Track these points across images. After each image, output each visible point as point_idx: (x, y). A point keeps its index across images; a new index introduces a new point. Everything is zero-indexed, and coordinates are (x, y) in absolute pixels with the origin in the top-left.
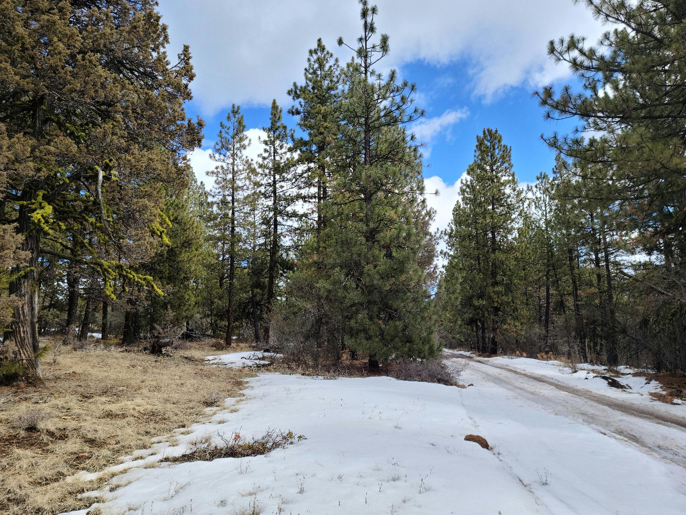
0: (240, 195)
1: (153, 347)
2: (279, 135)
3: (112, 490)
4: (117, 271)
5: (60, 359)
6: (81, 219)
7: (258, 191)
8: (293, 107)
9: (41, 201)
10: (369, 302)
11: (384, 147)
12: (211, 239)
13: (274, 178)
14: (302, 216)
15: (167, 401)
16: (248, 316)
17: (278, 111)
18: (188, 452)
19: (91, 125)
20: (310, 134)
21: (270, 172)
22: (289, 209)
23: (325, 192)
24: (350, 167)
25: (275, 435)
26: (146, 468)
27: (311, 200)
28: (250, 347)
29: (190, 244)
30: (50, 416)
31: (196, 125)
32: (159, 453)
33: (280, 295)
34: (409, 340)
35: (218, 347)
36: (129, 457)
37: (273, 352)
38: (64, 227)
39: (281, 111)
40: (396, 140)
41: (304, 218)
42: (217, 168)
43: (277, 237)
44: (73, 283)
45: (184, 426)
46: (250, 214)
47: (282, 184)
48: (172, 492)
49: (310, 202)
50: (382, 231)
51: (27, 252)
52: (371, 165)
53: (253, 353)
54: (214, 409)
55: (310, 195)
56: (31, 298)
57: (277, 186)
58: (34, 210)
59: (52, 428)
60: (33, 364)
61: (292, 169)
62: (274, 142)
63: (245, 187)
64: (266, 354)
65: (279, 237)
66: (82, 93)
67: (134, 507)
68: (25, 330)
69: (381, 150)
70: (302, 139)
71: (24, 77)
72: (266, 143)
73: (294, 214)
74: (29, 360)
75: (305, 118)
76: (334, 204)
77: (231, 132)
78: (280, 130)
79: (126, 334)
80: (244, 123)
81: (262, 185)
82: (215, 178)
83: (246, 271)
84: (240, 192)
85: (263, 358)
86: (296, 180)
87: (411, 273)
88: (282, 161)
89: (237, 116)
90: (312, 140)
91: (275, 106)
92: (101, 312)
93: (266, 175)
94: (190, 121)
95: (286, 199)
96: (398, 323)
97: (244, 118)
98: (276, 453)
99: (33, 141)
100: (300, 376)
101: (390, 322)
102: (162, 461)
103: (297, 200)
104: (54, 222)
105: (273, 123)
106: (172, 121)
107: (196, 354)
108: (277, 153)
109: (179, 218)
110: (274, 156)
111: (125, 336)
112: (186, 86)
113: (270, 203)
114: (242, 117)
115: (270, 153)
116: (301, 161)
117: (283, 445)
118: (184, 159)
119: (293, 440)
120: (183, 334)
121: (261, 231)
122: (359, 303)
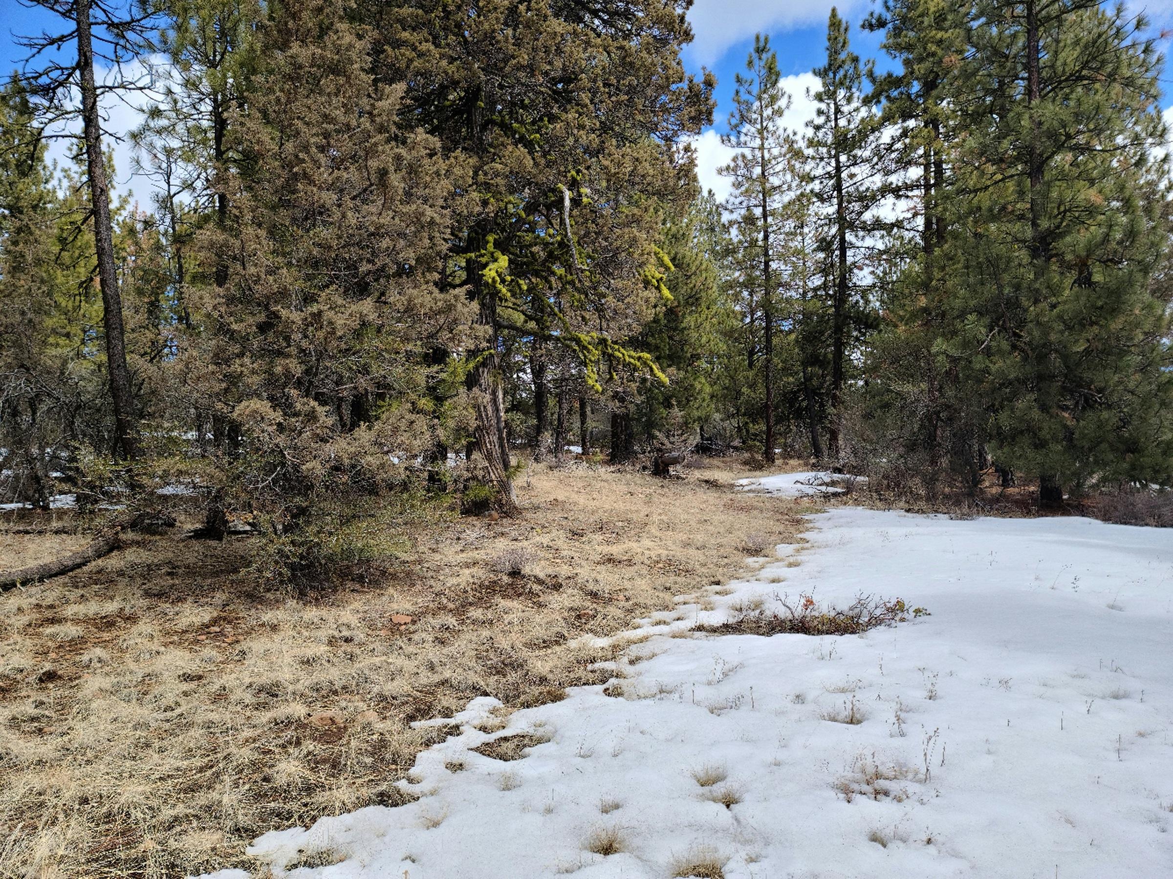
0: (776, 202)
1: (656, 464)
2: (845, 76)
3: (632, 662)
4: (600, 348)
5: (533, 481)
6: (544, 273)
7: (808, 191)
8: (872, 14)
9: (492, 249)
10: (1041, 377)
11: (1070, 57)
12: (731, 287)
13: (838, 162)
14: (893, 225)
15: (686, 545)
16: (798, 414)
17: (842, 30)
18: (732, 621)
19: (546, 119)
20: (907, 63)
21: (829, 152)
22: (867, 216)
23: (939, 172)
24: (991, 113)
25: (872, 605)
26: (674, 637)
27: (910, 194)
28: (806, 464)
29: (697, 299)
30: (535, 558)
31: (702, 86)
32: (688, 617)
33: (854, 377)
34: (1133, 447)
35: (755, 466)
36: (646, 620)
37: (849, 472)
38: (525, 287)
39: (846, 30)
40: (1100, 36)
41: (895, 230)
42: (735, 159)
43: (846, 272)
44: (538, 373)
45: (718, 583)
46: (795, 234)
47: (854, 170)
48: (719, 675)
49: (907, 197)
50: (1067, 232)
51: (487, 327)
52: (1043, 98)
53: (813, 474)
54: (761, 560)
55: (909, 182)
56: (494, 393)
57: (844, 175)
58: (485, 266)
59: (542, 575)
60: (505, 487)
61: (871, 138)
62: (835, 92)
63: (785, 187)
64: (837, 476)
65: (851, 271)
66: (531, 69)
67: (668, 689)
68: (492, 440)
69: (1065, 64)
70: (890, 75)
71: (452, 60)
72: (819, 97)
73: (878, 225)
74: (500, 482)
75: (897, 32)
76: (960, 191)
77: (755, 90)
78: (846, 67)
79: (615, 447)
80: (779, 66)
81: (815, 177)
82: (732, 179)
83: (793, 336)
84: (777, 197)
85: (833, 483)
86: (880, 160)
87: (1137, 312)
88: (852, 126)
89: (764, 56)
90: (912, 73)
91: (835, 23)
92: (578, 415)
93: (822, 159)
94: (691, 81)
95: (861, 198)
96: (1105, 415)
97: (778, 57)
98: (877, 634)
99: (473, 161)
100: (903, 512)
101: (1090, 414)
102: (694, 630)
103: (883, 196)
104: (512, 280)
105: (833, 53)
106: (663, 88)
107: (721, 476)
108: (842, 113)
109: (679, 256)
110: (836, 119)
111: (613, 450)
112: (682, 19)
113: (830, 209)
114: (774, 57)
115: (828, 117)
116: (888, 118)
117: (888, 622)
118: (687, 149)
119: (906, 615)
120: (697, 446)
121: (817, 262)
122: (1018, 379)
